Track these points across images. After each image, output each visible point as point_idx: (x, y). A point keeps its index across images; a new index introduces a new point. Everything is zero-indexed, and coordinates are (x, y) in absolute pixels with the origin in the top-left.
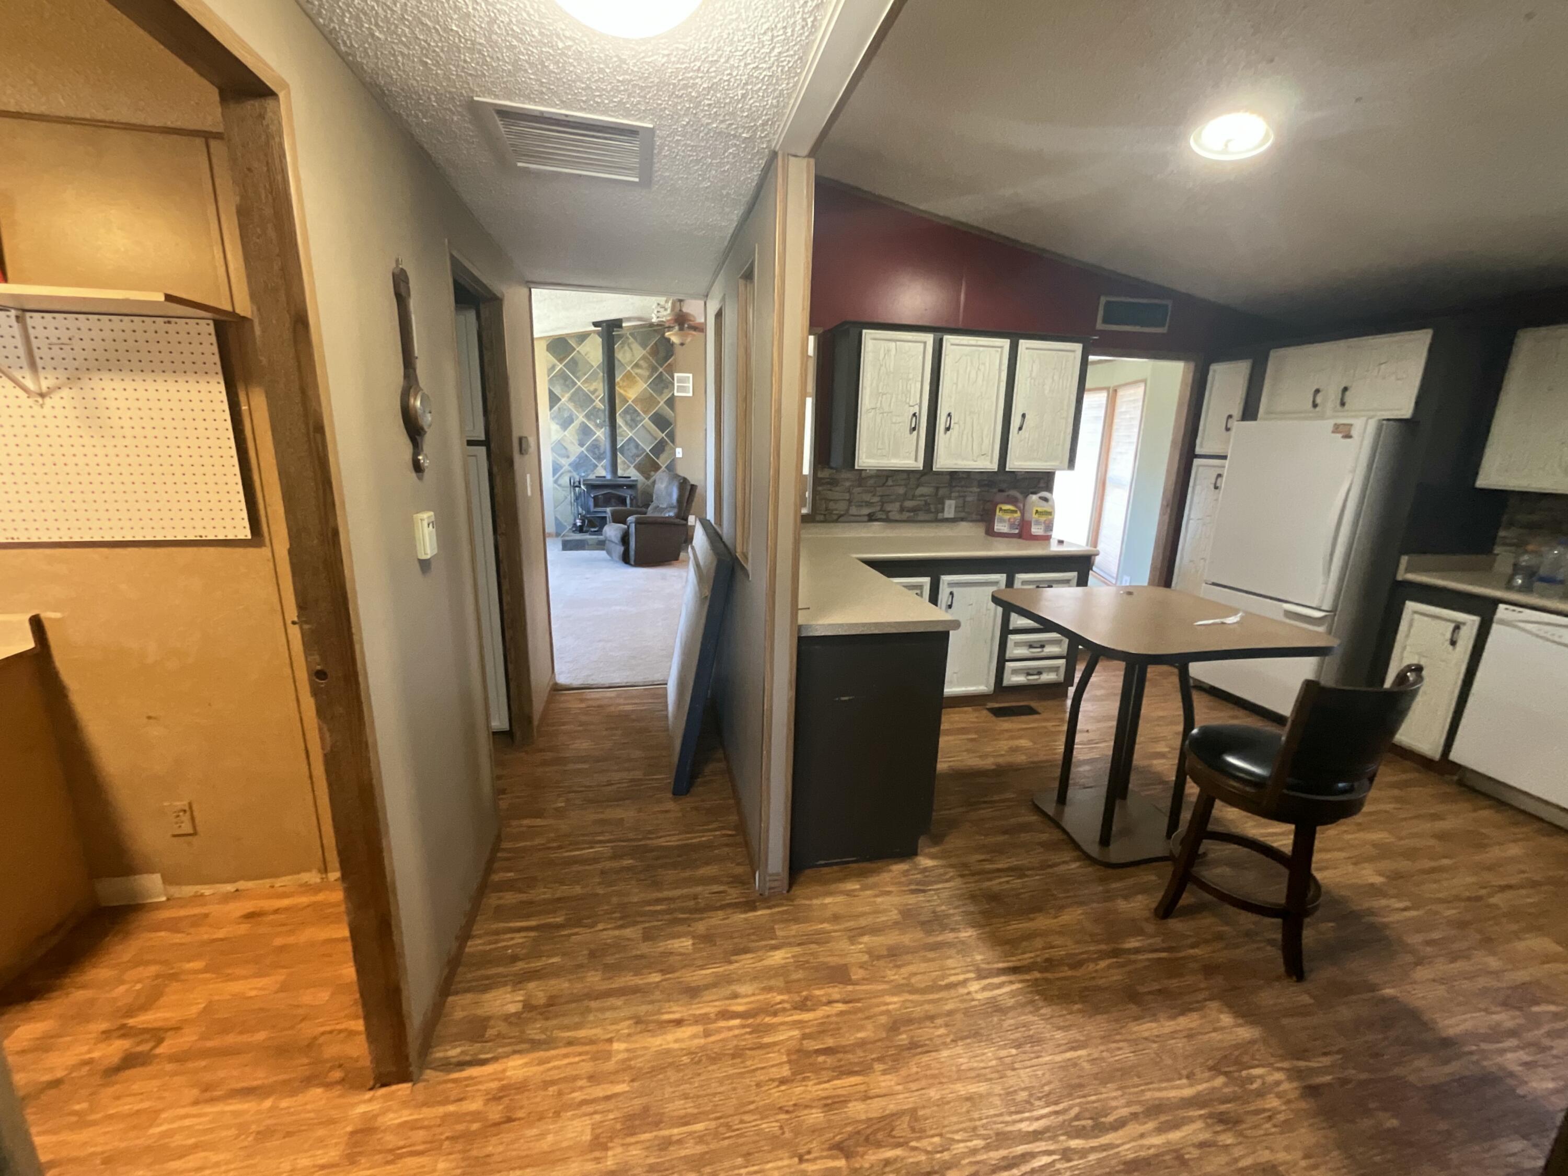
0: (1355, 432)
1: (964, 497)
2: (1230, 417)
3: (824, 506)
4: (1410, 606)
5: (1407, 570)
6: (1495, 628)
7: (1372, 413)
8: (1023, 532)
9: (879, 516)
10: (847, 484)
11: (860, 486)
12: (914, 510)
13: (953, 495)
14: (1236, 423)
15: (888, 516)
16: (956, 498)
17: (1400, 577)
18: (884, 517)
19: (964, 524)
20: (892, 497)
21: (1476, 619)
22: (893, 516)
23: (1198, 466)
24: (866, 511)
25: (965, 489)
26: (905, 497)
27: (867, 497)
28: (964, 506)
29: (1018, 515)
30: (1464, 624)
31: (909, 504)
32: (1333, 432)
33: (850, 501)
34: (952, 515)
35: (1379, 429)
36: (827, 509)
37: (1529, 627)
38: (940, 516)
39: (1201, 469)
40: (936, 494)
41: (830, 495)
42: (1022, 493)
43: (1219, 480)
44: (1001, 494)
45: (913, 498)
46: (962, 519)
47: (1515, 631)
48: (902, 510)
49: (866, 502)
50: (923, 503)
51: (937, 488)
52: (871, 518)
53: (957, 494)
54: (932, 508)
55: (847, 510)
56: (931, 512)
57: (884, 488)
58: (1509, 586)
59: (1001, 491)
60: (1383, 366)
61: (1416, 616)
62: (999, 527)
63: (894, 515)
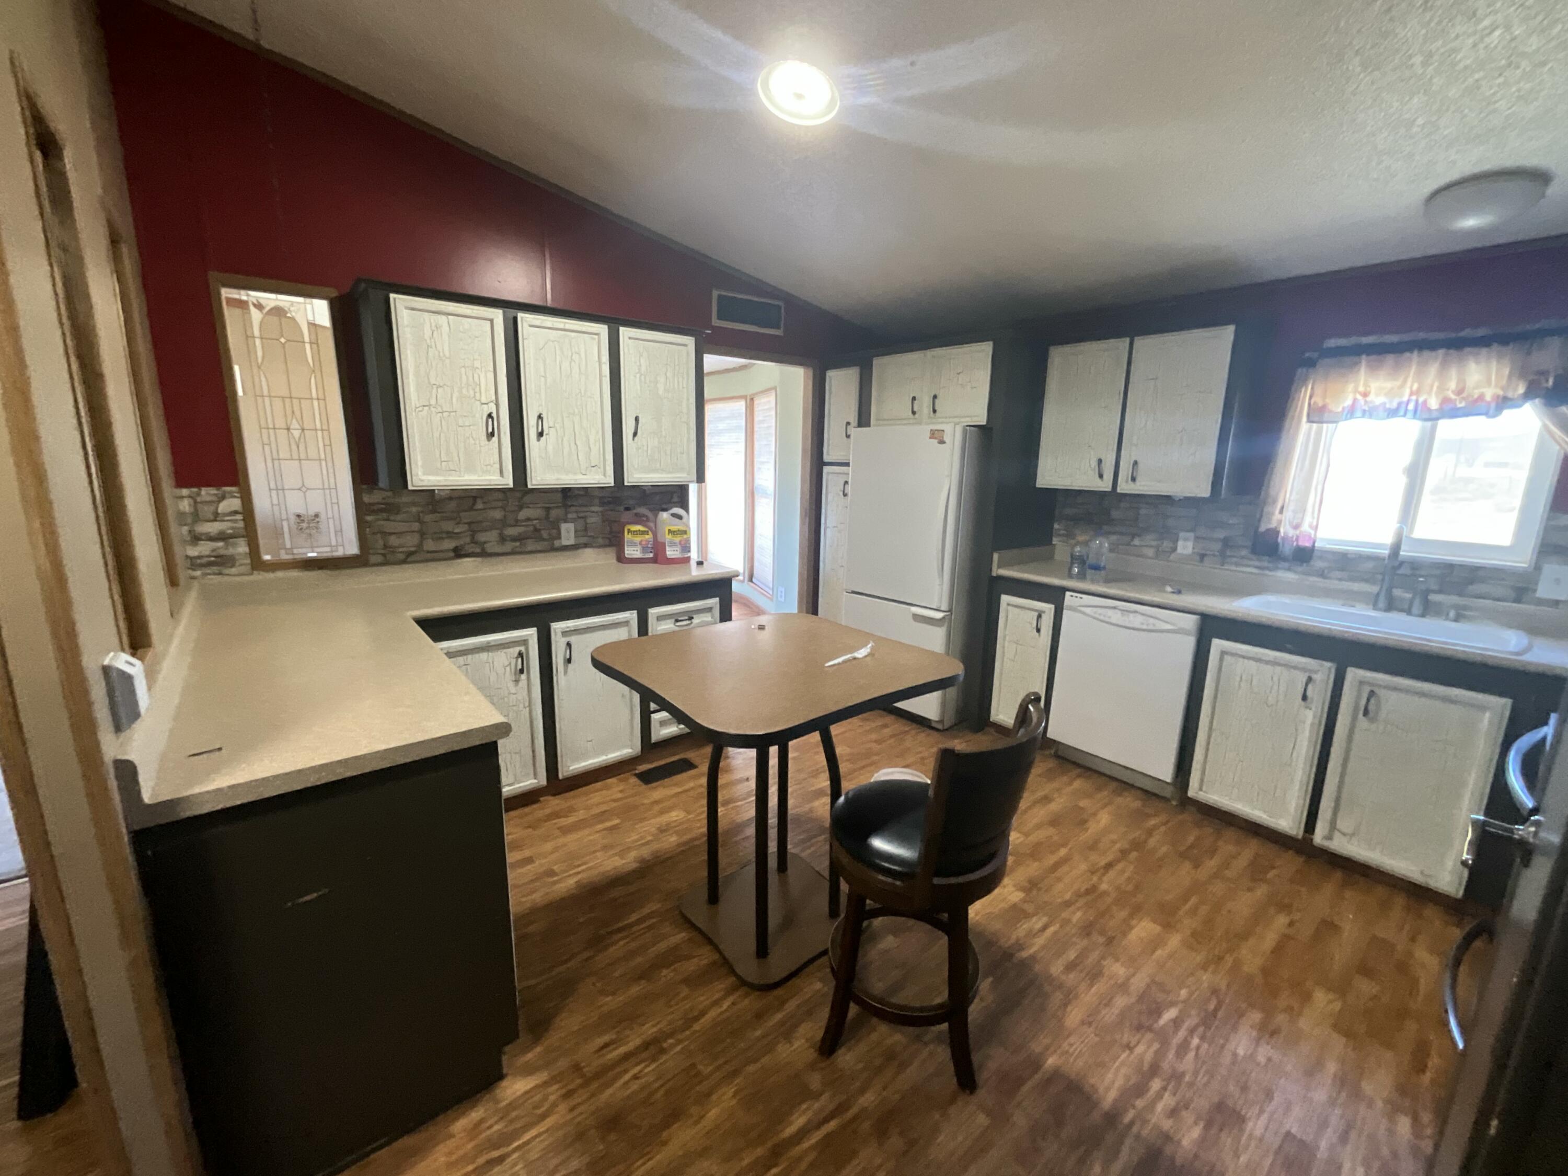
0: (947, 438)
1: (584, 518)
2: (848, 423)
3: (381, 543)
4: (1005, 599)
5: (999, 567)
6: (1066, 613)
7: (957, 420)
8: (657, 556)
9: (471, 550)
10: (414, 510)
11: (434, 511)
12: (520, 539)
13: (570, 516)
14: (853, 429)
15: (483, 550)
16: (573, 521)
17: (994, 574)
18: (478, 550)
19: (588, 551)
20: (485, 524)
21: (1052, 607)
22: (489, 548)
23: (828, 473)
24: (449, 544)
25: (585, 509)
26: (504, 523)
27: (448, 526)
28: (586, 530)
29: (649, 537)
30: (1044, 612)
31: (511, 531)
32: (930, 438)
33: (422, 534)
34: (571, 541)
35: (965, 432)
36: (385, 546)
37: (1088, 610)
38: (557, 543)
39: (830, 476)
40: (547, 517)
41: (389, 526)
42: (651, 510)
43: (846, 486)
44: (628, 512)
45: (517, 523)
46: (586, 546)
47: (1077, 615)
48: (503, 539)
49: (448, 532)
50: (531, 528)
51: (548, 509)
52: (458, 553)
53: (574, 516)
54: (545, 534)
55: (420, 545)
56: (544, 540)
57: (472, 513)
58: (1070, 576)
59: (627, 509)
60: (961, 375)
61: (1010, 608)
62: (631, 552)
63: (491, 547)
